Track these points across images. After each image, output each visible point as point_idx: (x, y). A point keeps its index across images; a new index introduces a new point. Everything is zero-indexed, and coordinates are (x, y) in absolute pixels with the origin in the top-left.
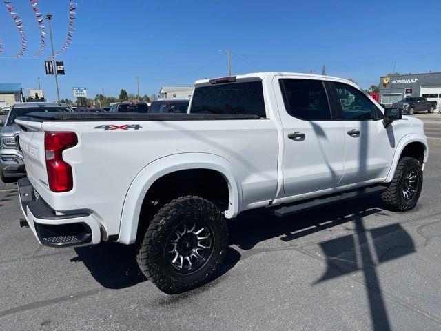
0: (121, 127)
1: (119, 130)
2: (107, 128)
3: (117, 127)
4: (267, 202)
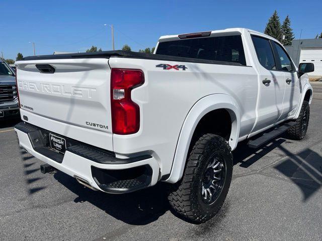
0: (174, 67)
1: (173, 70)
2: (165, 67)
3: (171, 67)
4: (246, 136)
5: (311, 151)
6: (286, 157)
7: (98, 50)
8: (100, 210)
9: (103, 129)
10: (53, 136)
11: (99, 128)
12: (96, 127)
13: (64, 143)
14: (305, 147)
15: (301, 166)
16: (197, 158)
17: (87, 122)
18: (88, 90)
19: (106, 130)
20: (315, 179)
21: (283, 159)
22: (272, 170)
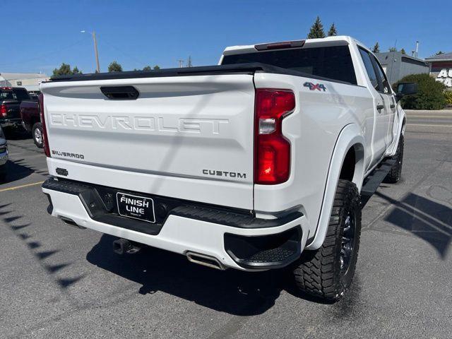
0: (317, 87)
2: (310, 86)
3: (314, 86)
5: (416, 196)
6: (391, 206)
7: (72, 69)
8: (185, 300)
9: (237, 178)
10: (126, 196)
11: (228, 177)
12: (223, 177)
13: (150, 204)
14: (405, 192)
15: (415, 216)
16: (338, 213)
17: (204, 171)
18: (212, 122)
19: (243, 179)
20: (440, 230)
21: (388, 208)
22: (384, 223)
